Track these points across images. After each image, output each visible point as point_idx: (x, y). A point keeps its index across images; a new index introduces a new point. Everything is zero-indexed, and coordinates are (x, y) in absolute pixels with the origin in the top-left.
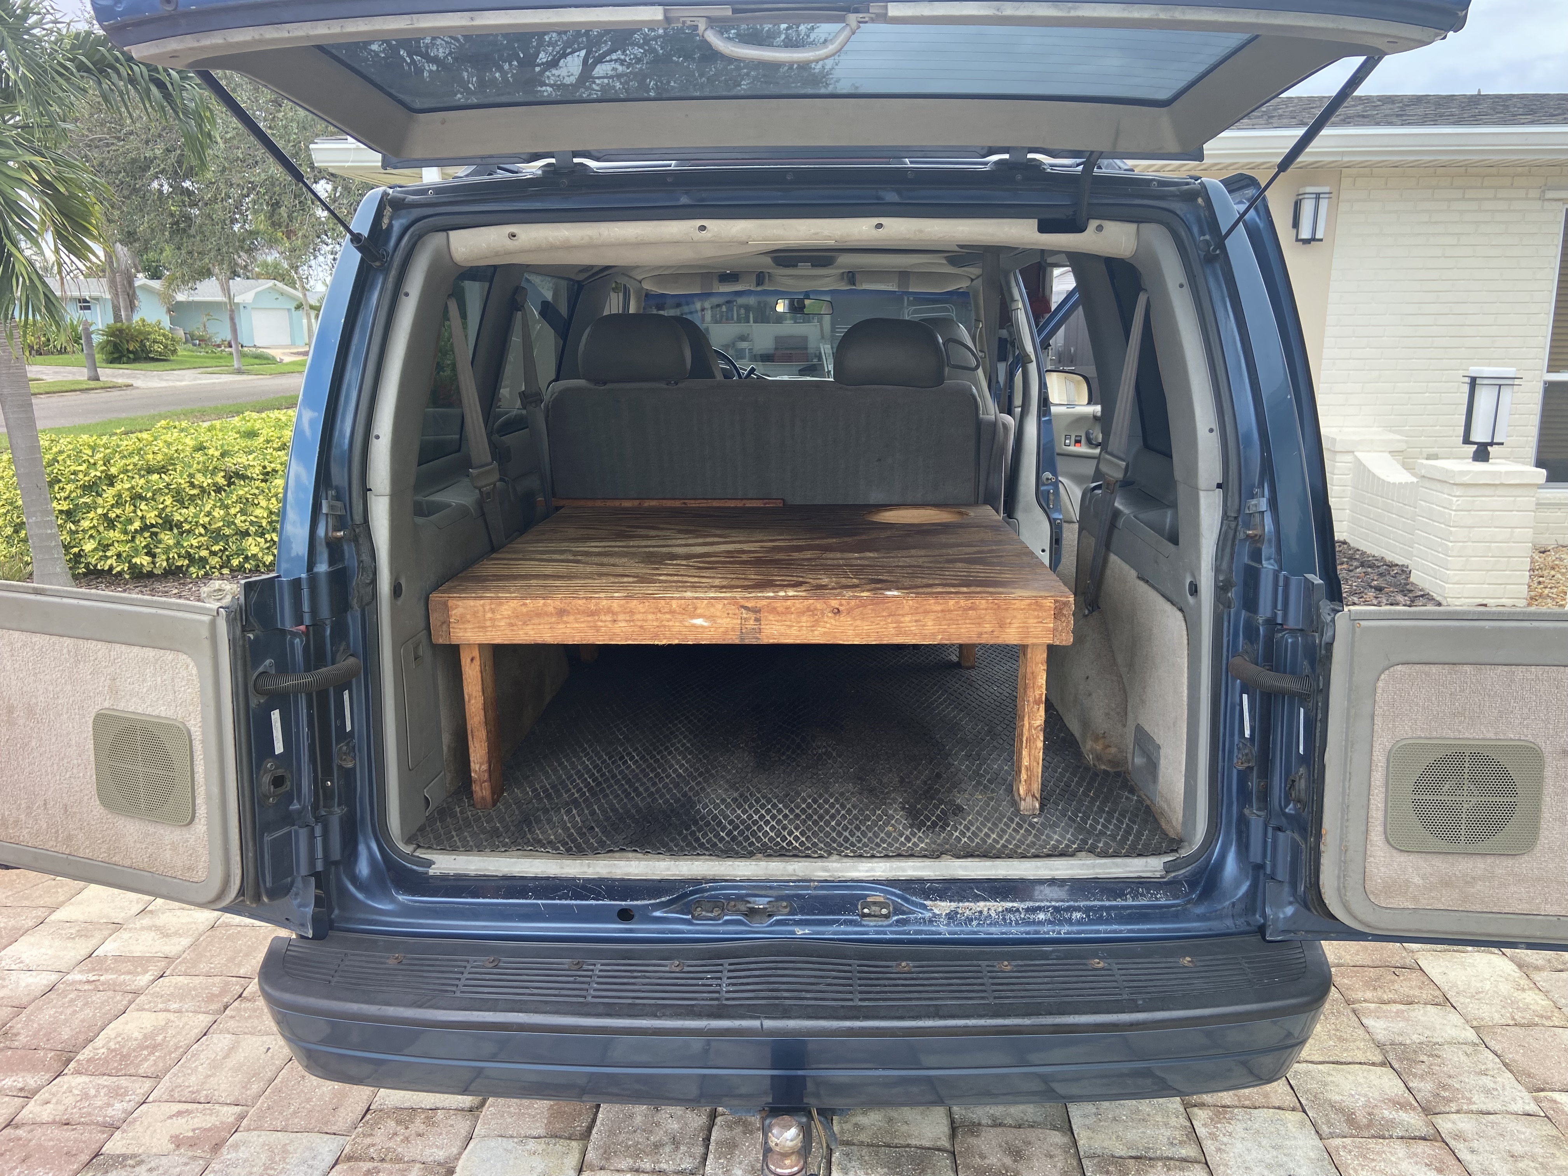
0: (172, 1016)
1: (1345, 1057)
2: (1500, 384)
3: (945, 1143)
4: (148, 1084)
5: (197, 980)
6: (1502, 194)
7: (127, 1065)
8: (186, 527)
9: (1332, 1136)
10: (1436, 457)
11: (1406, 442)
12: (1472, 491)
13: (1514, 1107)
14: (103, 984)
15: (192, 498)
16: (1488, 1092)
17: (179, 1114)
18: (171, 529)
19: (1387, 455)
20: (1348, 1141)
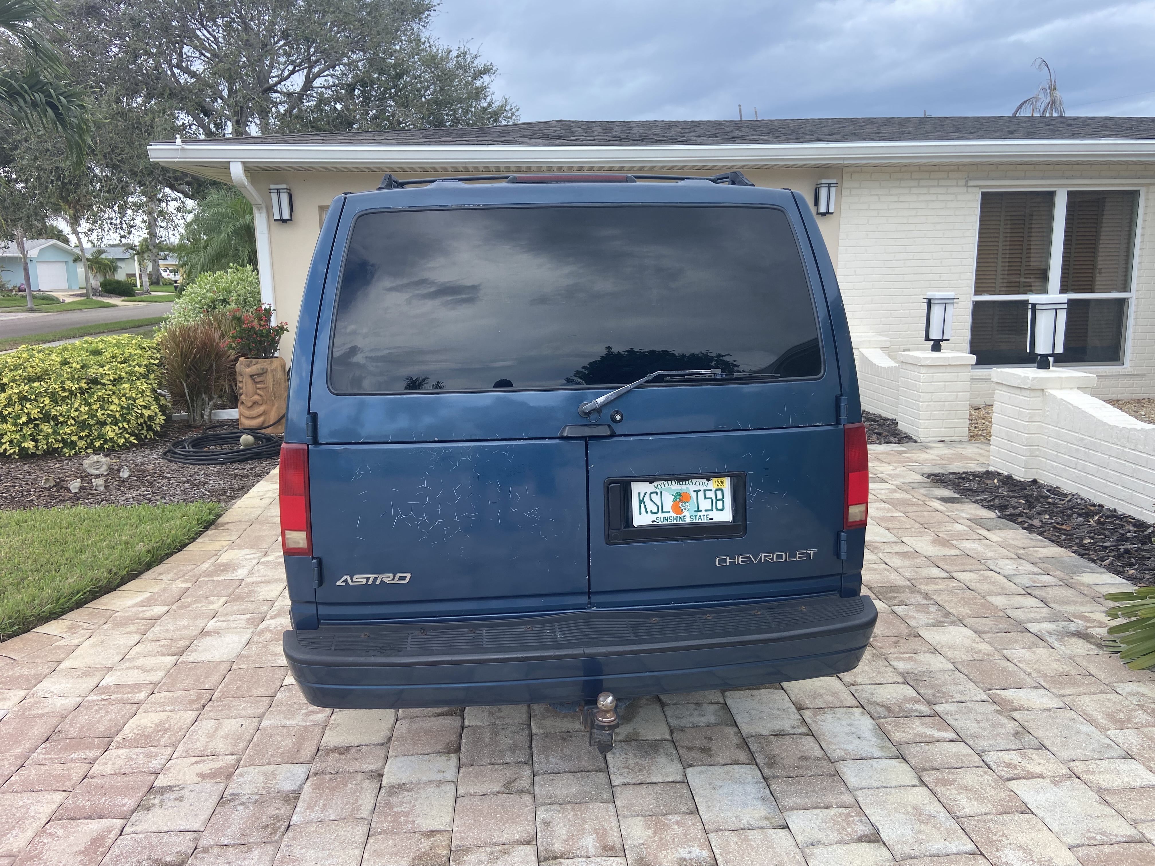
0: (170, 713)
1: (883, 681)
2: (946, 302)
3: (668, 737)
4: (169, 750)
5: (178, 694)
6: (942, 182)
7: (151, 741)
8: (61, 419)
9: (880, 717)
10: (909, 350)
11: (891, 341)
12: (932, 370)
13: (975, 698)
14: (114, 700)
15: (64, 398)
16: (961, 693)
17: (197, 762)
18: (49, 422)
19: (879, 350)
20: (889, 719)
